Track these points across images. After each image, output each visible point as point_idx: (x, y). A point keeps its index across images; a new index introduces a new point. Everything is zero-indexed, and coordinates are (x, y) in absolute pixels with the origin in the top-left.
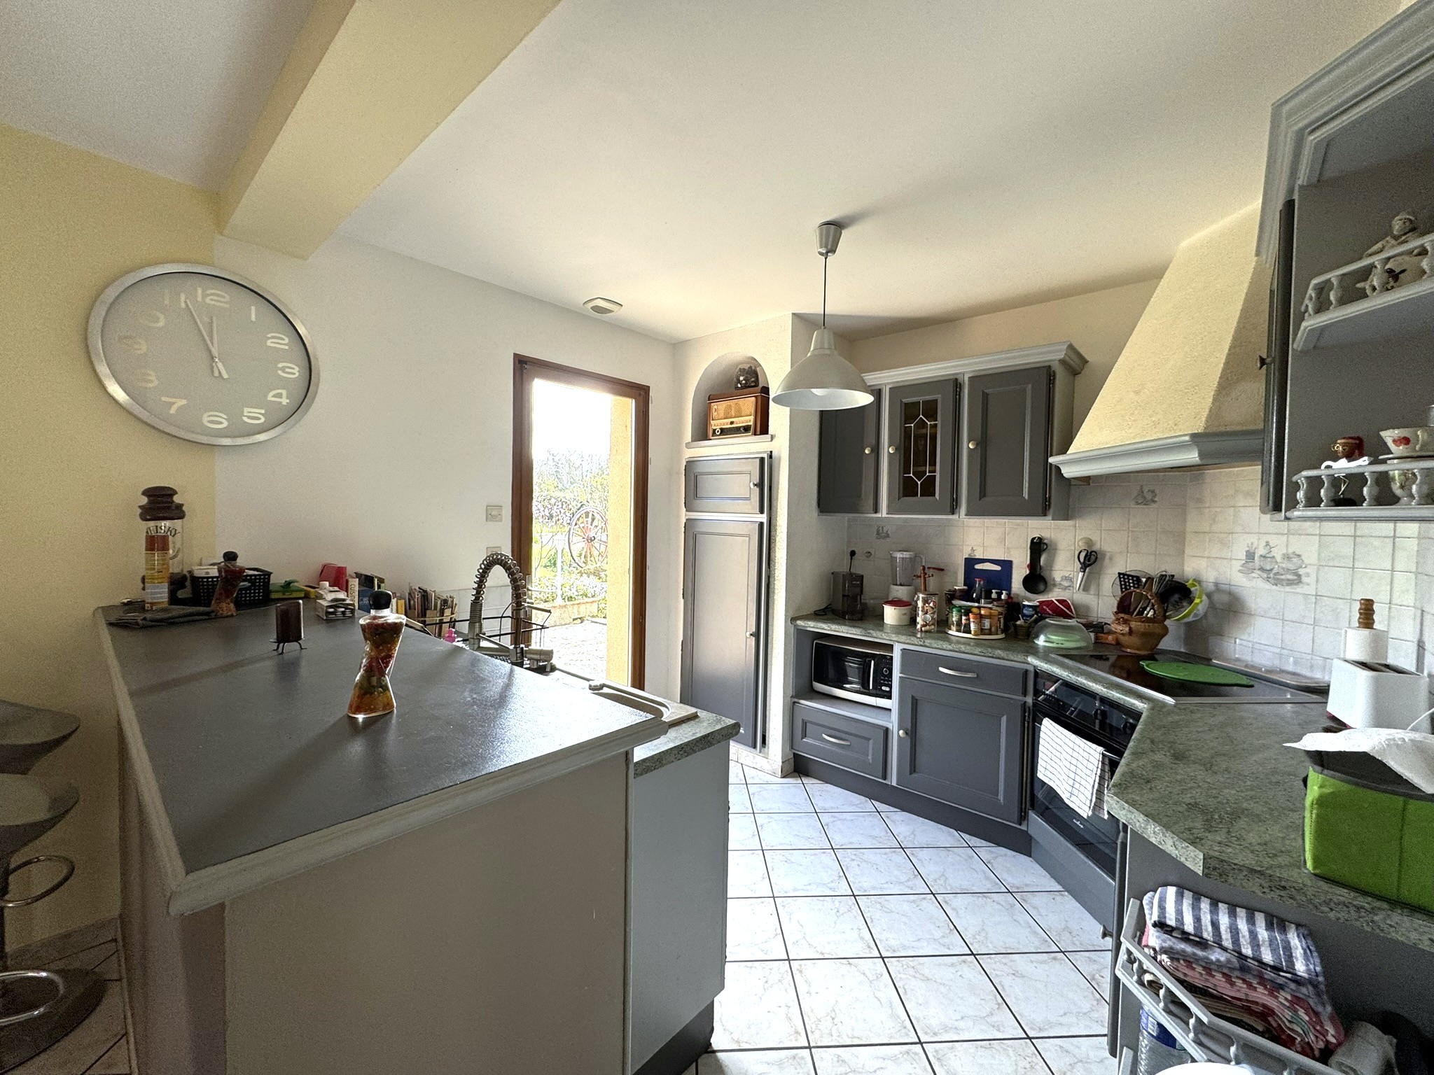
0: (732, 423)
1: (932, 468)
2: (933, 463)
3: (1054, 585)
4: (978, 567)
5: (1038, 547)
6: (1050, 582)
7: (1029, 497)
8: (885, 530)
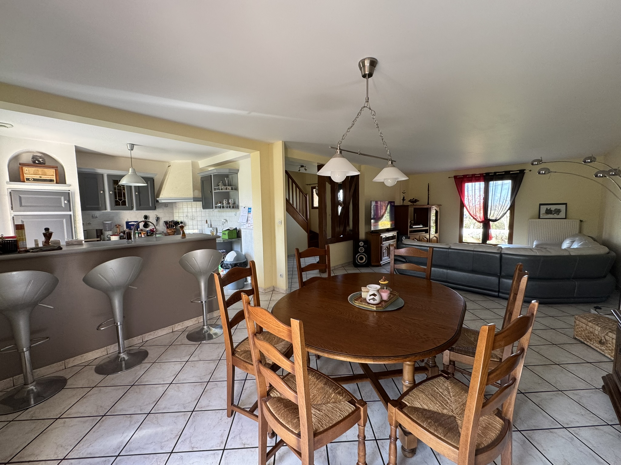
0: (40, 177)
1: (124, 198)
2: (124, 196)
3: (150, 226)
4: (130, 223)
5: (146, 217)
6: (149, 225)
7: (152, 205)
8: (95, 216)
